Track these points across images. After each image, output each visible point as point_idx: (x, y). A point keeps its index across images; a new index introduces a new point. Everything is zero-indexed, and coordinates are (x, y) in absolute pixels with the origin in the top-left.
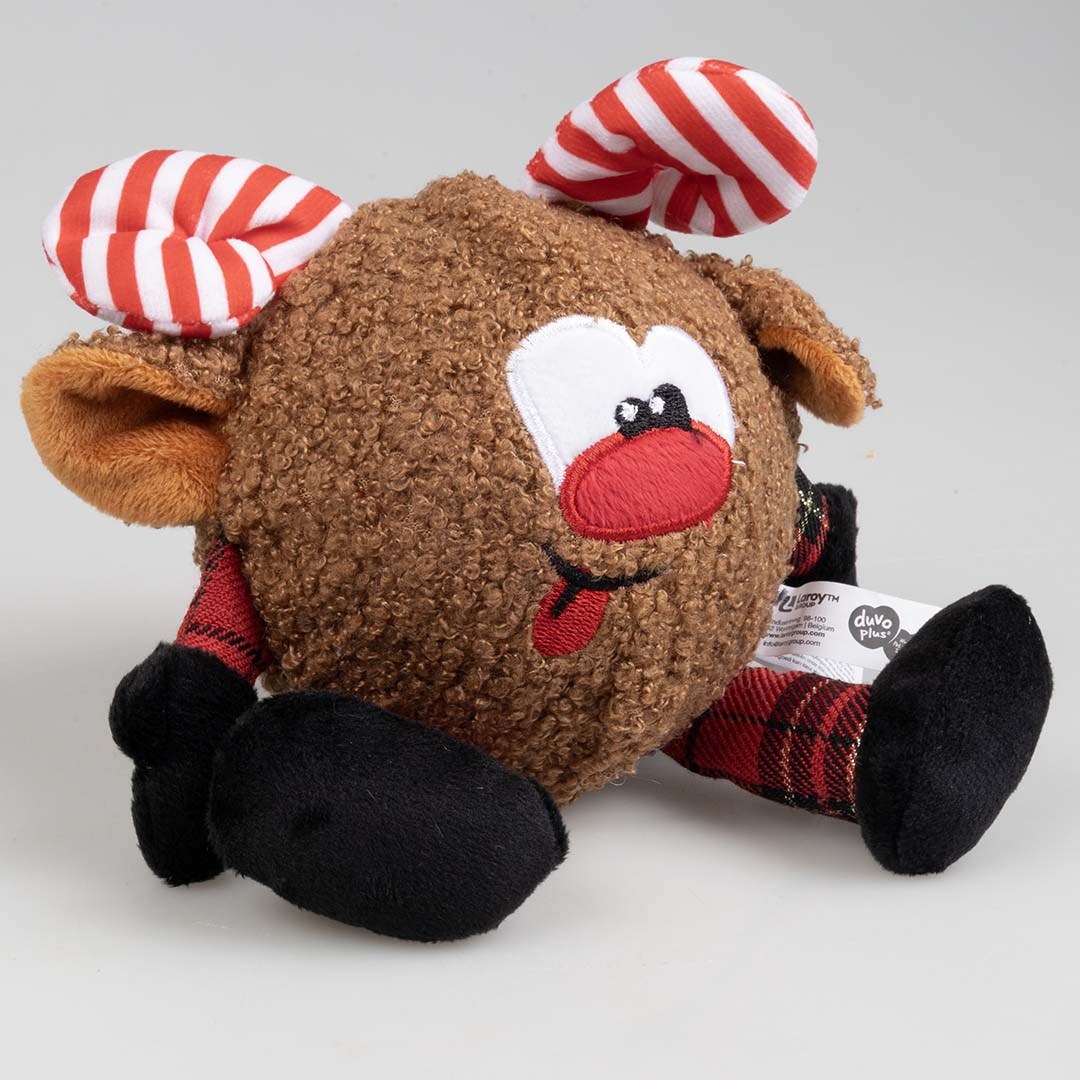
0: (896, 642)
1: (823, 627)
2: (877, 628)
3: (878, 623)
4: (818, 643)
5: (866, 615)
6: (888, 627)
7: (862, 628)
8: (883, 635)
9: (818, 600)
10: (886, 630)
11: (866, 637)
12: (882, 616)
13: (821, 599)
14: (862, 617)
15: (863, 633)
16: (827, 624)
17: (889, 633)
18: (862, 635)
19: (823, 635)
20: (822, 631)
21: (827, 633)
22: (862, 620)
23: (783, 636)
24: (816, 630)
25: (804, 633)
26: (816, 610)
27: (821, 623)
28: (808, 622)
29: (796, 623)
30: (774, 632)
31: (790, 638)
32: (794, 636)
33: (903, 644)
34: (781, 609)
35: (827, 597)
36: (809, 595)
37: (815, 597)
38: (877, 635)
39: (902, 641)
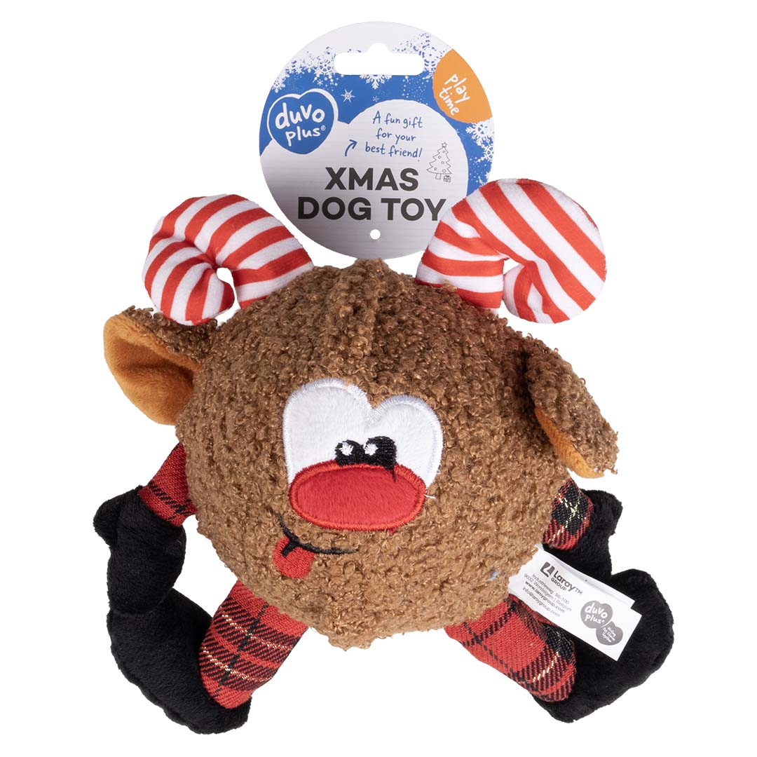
0: (605, 629)
1: (565, 607)
2: (598, 616)
3: (599, 613)
4: (559, 615)
5: (594, 606)
6: (604, 617)
7: (588, 613)
8: (599, 622)
9: (569, 588)
10: (602, 619)
11: (589, 619)
12: (603, 610)
13: (571, 589)
14: (591, 607)
16: (568, 606)
17: (603, 621)
18: (587, 618)
19: (563, 611)
20: (564, 609)
21: (567, 611)
23: (538, 592)
24: (560, 607)
25: (552, 604)
26: (565, 594)
27: (565, 604)
28: (557, 599)
29: (549, 593)
30: (532, 584)
31: (541, 600)
32: (545, 602)
33: (608, 631)
34: (542, 570)
35: (575, 589)
36: (564, 580)
37: (567, 584)
38: (595, 620)
39: (609, 628)
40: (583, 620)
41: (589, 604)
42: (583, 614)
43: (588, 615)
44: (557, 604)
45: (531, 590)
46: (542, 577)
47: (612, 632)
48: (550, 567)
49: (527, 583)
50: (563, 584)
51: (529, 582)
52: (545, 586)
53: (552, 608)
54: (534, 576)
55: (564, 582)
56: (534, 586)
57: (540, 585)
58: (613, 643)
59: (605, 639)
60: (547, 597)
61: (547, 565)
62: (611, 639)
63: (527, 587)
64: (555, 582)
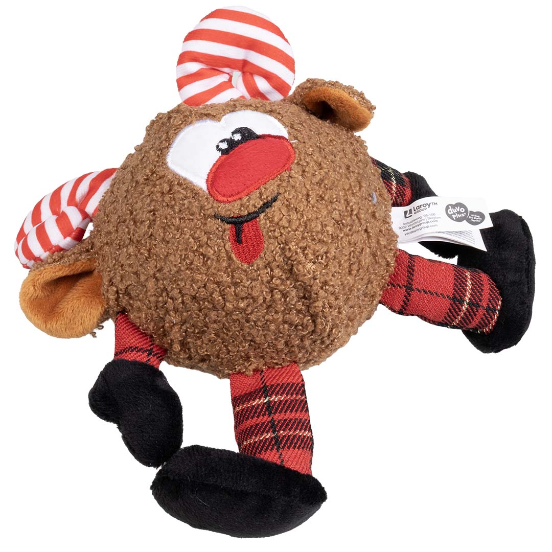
0: (470, 217)
1: (435, 218)
2: (459, 213)
3: (458, 210)
5: (452, 208)
6: (463, 211)
7: (452, 214)
8: (463, 215)
9: (427, 206)
10: (463, 213)
11: (456, 217)
12: (459, 207)
13: (429, 206)
14: (450, 209)
15: (454, 216)
16: (437, 216)
17: (465, 214)
18: (454, 217)
19: (437, 221)
20: (436, 220)
21: (438, 220)
22: (451, 210)
23: (414, 227)
24: (432, 220)
25: (427, 222)
26: (428, 211)
27: (433, 216)
28: (427, 217)
29: (420, 219)
30: (407, 228)
31: (420, 227)
32: (422, 226)
33: (473, 217)
34: (406, 217)
35: (431, 204)
36: (421, 206)
37: (425, 205)
38: (460, 216)
39: (472, 215)
40: (453, 219)
41: (447, 208)
42: (450, 216)
43: (453, 216)
44: (429, 220)
45: (409, 231)
46: (409, 220)
47: (476, 216)
48: (408, 211)
49: (404, 231)
50: (422, 207)
51: (405, 229)
52: (415, 220)
53: (429, 224)
54: (404, 224)
55: (422, 206)
56: (410, 227)
57: (412, 223)
58: (482, 221)
59: (475, 222)
60: (421, 222)
61: (406, 213)
62: (478, 220)
63: (406, 232)
64: (418, 212)
